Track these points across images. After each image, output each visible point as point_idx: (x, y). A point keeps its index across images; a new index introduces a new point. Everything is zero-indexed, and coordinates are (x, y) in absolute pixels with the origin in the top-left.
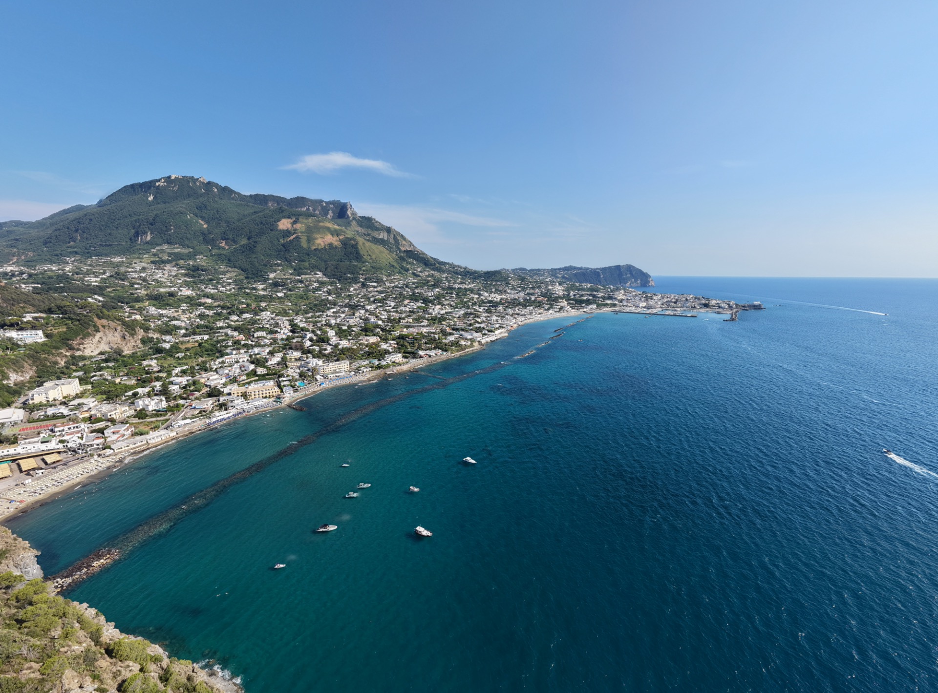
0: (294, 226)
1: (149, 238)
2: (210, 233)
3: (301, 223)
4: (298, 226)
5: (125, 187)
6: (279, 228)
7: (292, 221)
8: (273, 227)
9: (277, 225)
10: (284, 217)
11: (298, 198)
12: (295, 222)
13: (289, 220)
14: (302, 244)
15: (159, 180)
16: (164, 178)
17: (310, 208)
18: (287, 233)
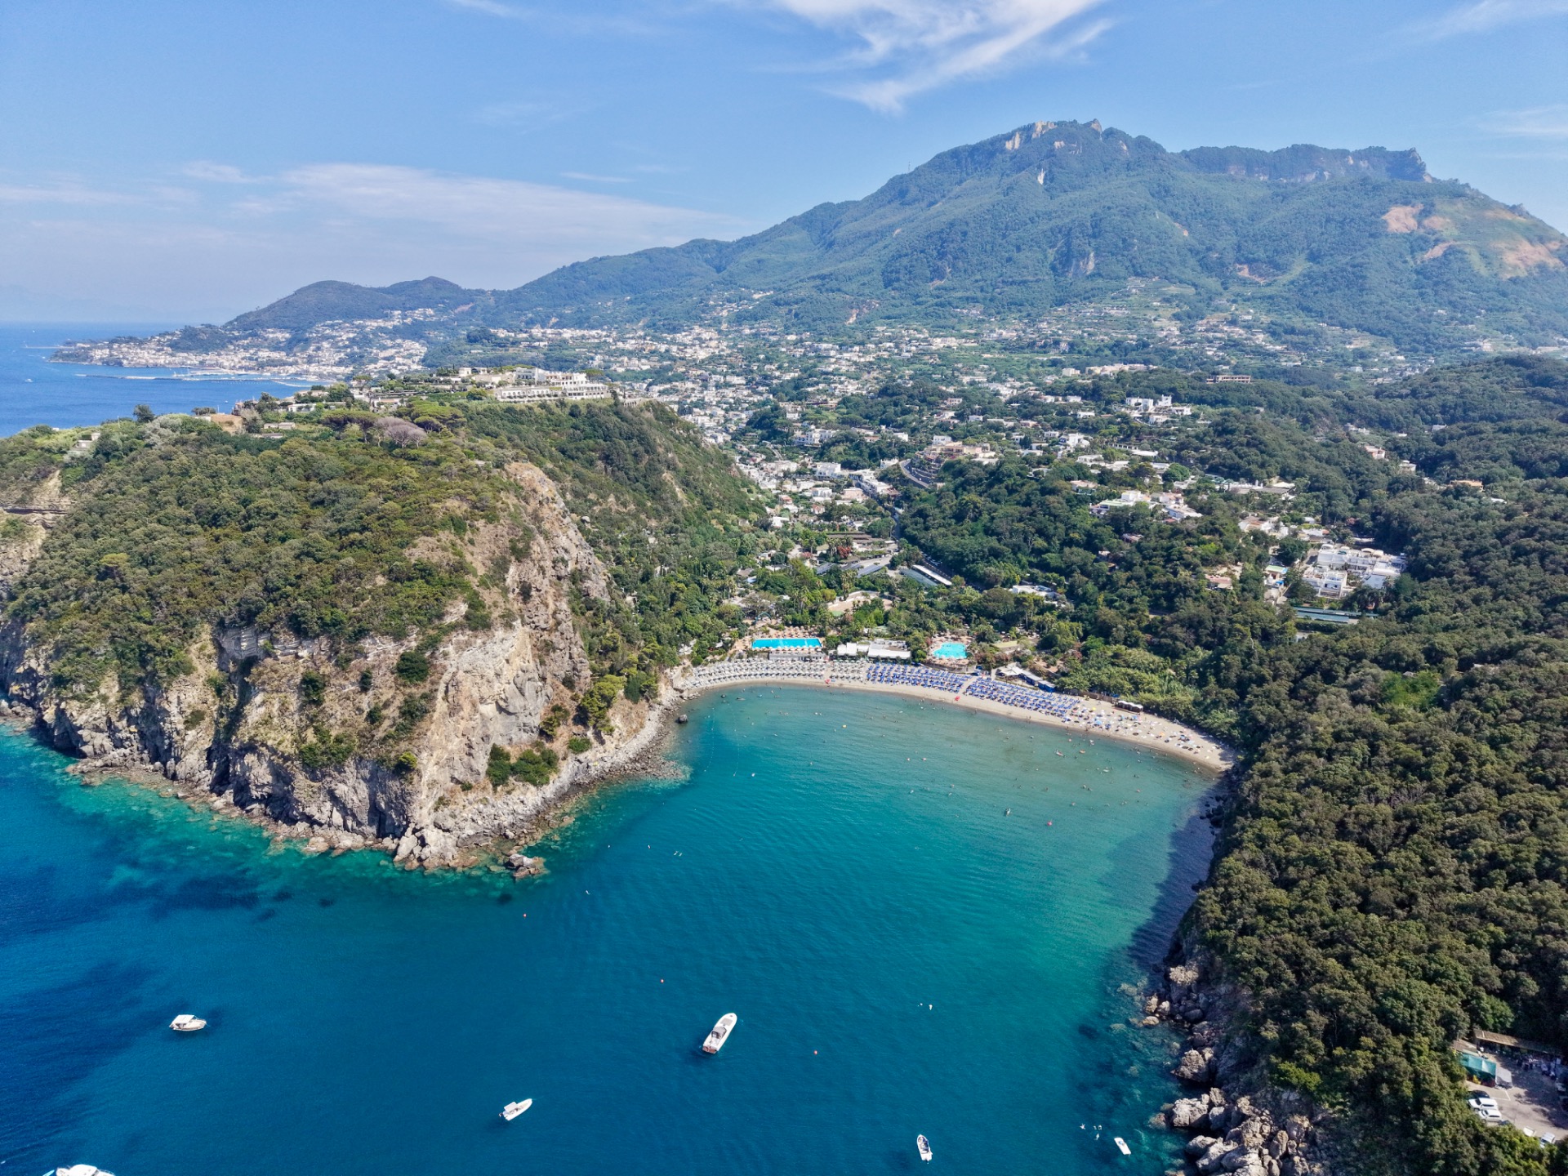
0: (1426, 222)
1: (1091, 266)
2: (1209, 249)
3: (1444, 214)
4: (1436, 222)
5: (938, 156)
6: (1389, 230)
7: (1416, 211)
8: (1376, 231)
9: (1385, 222)
10: (1396, 202)
11: (1295, 149)
12: (1426, 213)
13: (1409, 209)
14: (1476, 268)
15: (1010, 137)
16: (1019, 129)
17: (1326, 173)
18: (1418, 243)
